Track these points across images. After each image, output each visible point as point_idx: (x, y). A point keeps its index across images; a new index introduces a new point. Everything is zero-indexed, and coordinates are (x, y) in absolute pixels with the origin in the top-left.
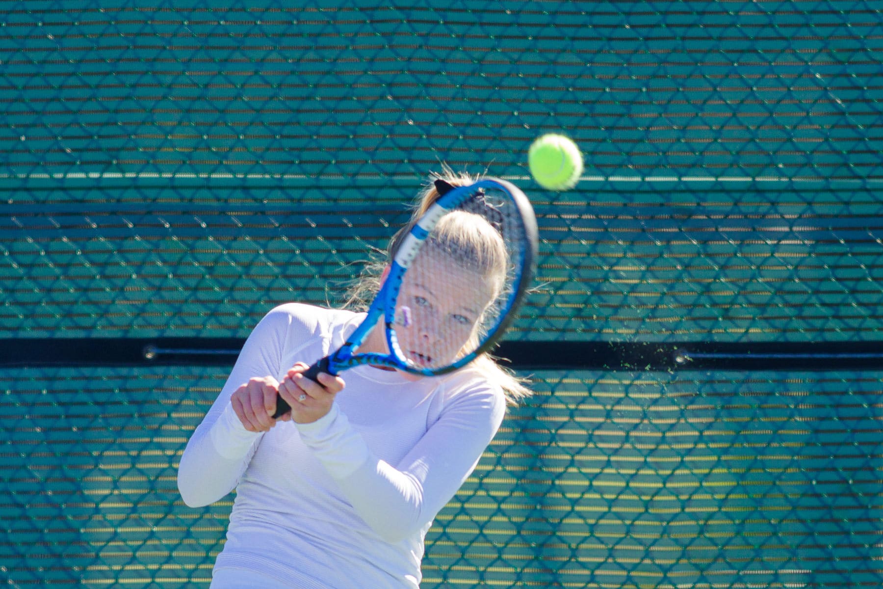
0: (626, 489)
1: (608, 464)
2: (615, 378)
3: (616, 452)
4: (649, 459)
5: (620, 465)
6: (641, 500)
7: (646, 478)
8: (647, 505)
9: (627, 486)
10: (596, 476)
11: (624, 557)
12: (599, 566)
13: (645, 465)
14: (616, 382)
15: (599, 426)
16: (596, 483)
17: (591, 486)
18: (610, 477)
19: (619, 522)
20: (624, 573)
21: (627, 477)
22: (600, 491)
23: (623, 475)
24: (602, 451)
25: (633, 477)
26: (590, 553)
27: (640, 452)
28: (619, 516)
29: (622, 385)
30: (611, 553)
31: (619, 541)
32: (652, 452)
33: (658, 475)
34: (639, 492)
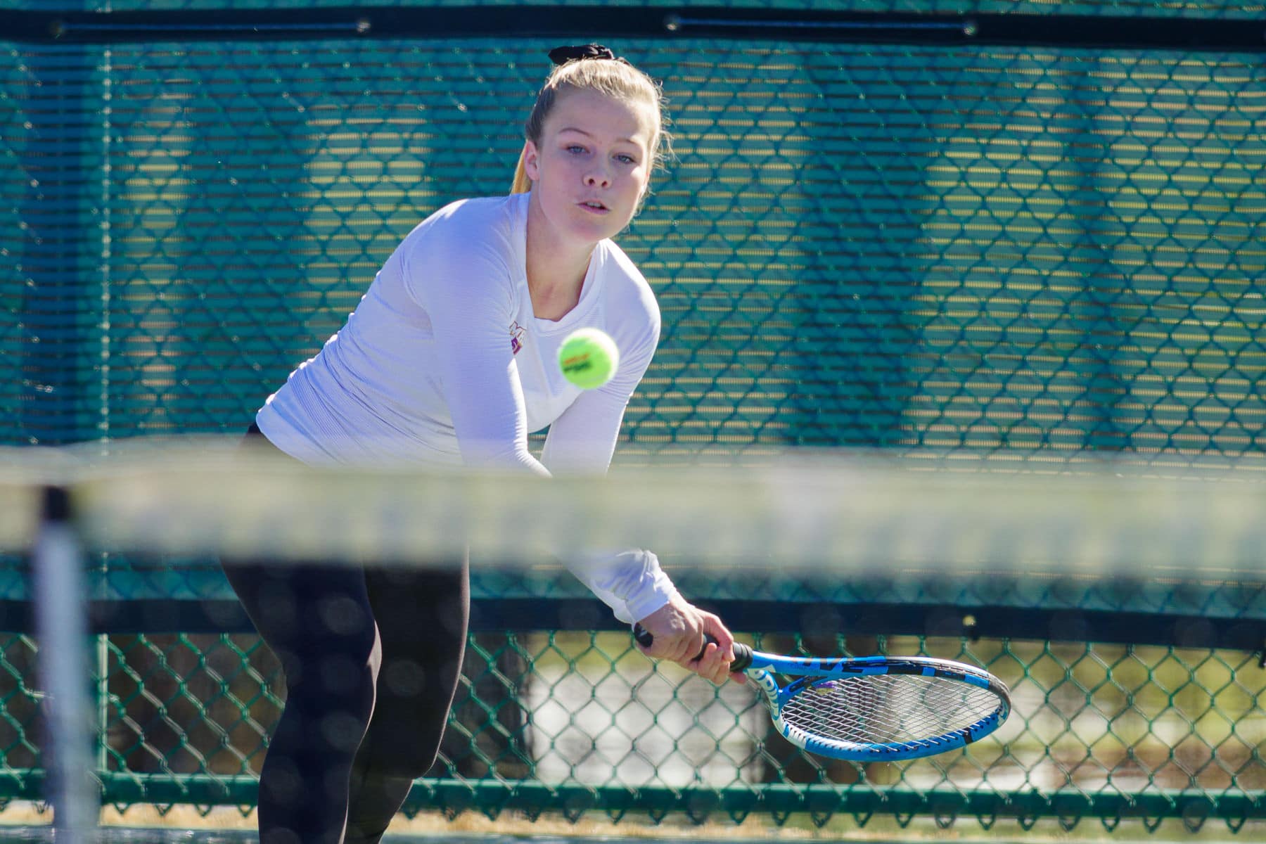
0: (1210, 186)
1: (1190, 156)
2: (1197, 59)
3: (1198, 143)
4: (1236, 152)
5: (1202, 158)
6: (1225, 198)
7: (1232, 173)
8: (1233, 203)
9: (1211, 181)
10: (1176, 171)
11: (1206, 261)
12: (1179, 271)
13: (1231, 158)
14: (1199, 63)
15: (1180, 114)
16: (1175, 178)
17: (1170, 181)
18: (1191, 171)
19: (1200, 222)
20: (1206, 281)
21: (1211, 172)
22: (1179, 186)
23: (1207, 169)
24: (1183, 142)
25: (1217, 172)
26: (1169, 256)
27: (1225, 144)
28: (1199, 215)
29: (1207, 66)
30: (1192, 257)
31: (1202, 244)
32: (1239, 144)
33: (1245, 169)
34: (1223, 189)
